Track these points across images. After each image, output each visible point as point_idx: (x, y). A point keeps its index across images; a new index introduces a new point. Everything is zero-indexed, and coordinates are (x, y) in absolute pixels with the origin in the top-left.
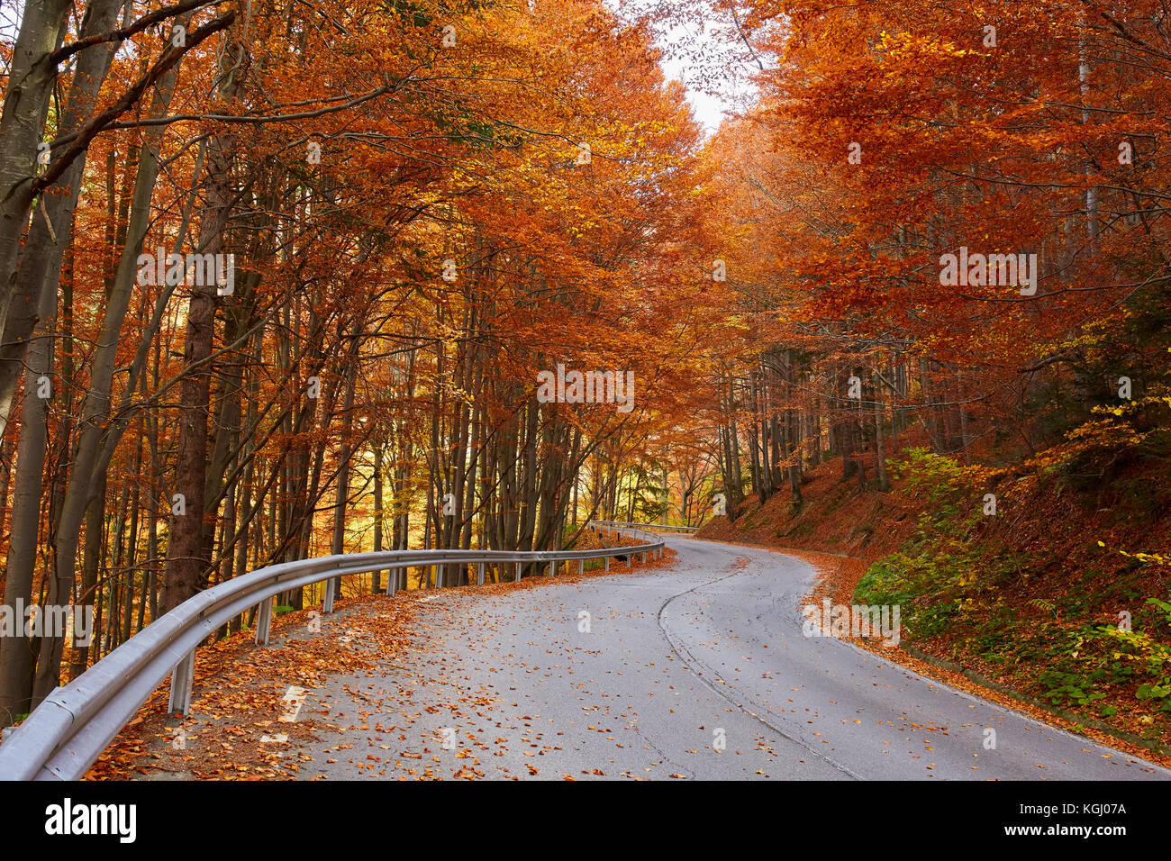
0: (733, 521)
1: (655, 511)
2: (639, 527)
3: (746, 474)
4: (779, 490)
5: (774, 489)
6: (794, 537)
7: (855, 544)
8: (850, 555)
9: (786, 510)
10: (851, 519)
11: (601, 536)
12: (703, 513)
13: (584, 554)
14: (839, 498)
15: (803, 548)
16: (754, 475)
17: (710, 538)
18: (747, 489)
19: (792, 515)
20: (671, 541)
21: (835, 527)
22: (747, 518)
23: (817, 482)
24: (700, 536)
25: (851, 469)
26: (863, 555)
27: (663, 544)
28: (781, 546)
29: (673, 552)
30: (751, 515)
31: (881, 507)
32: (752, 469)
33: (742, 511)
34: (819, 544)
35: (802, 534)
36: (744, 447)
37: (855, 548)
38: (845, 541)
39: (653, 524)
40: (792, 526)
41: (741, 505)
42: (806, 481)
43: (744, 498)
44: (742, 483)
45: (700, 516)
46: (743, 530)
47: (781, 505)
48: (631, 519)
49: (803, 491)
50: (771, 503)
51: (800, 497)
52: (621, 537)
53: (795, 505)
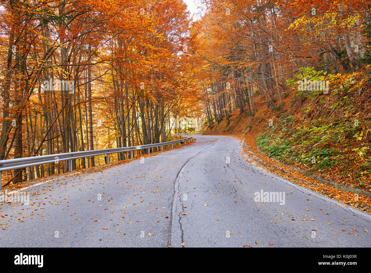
0: (211, 129)
1: (191, 129)
2: (188, 134)
3: (214, 117)
4: (223, 119)
5: (221, 120)
6: (229, 131)
7: (246, 131)
8: (246, 134)
9: (225, 125)
10: (244, 125)
11: (176, 137)
12: (204, 129)
13: (173, 142)
14: (240, 119)
15: (231, 134)
16: (215, 117)
17: (206, 135)
18: (214, 121)
19: (227, 126)
20: (194, 137)
21: (240, 127)
22: (215, 128)
23: (233, 116)
24: (203, 134)
25: (242, 111)
26: (250, 134)
27: (192, 137)
28: (225, 134)
29: (196, 140)
30: (216, 127)
31: (253, 120)
32: (215, 115)
33: (213, 127)
34: (236, 133)
35: (230, 131)
36: (212, 110)
37: (247, 132)
38: (243, 131)
39: (191, 133)
40: (227, 128)
41: (213, 125)
42: (230, 116)
43: (213, 123)
44: (212, 120)
45: (203, 130)
46: (214, 131)
47: (224, 123)
48: (185, 132)
49: (229, 119)
50: (221, 123)
51: (229, 121)
52: (181, 137)
53: (228, 123)
